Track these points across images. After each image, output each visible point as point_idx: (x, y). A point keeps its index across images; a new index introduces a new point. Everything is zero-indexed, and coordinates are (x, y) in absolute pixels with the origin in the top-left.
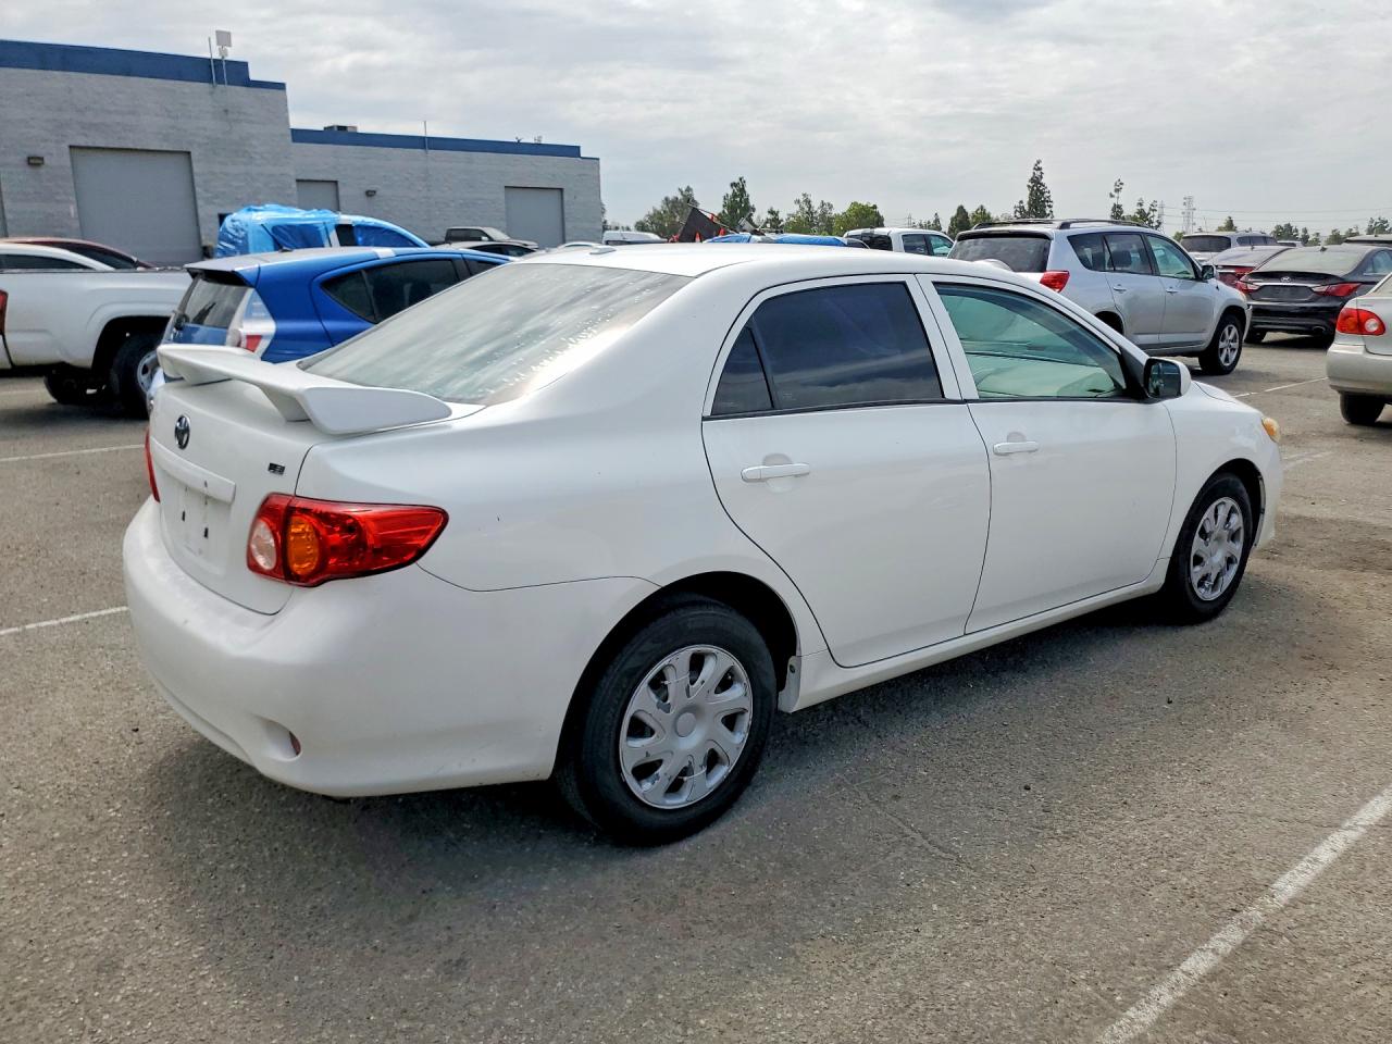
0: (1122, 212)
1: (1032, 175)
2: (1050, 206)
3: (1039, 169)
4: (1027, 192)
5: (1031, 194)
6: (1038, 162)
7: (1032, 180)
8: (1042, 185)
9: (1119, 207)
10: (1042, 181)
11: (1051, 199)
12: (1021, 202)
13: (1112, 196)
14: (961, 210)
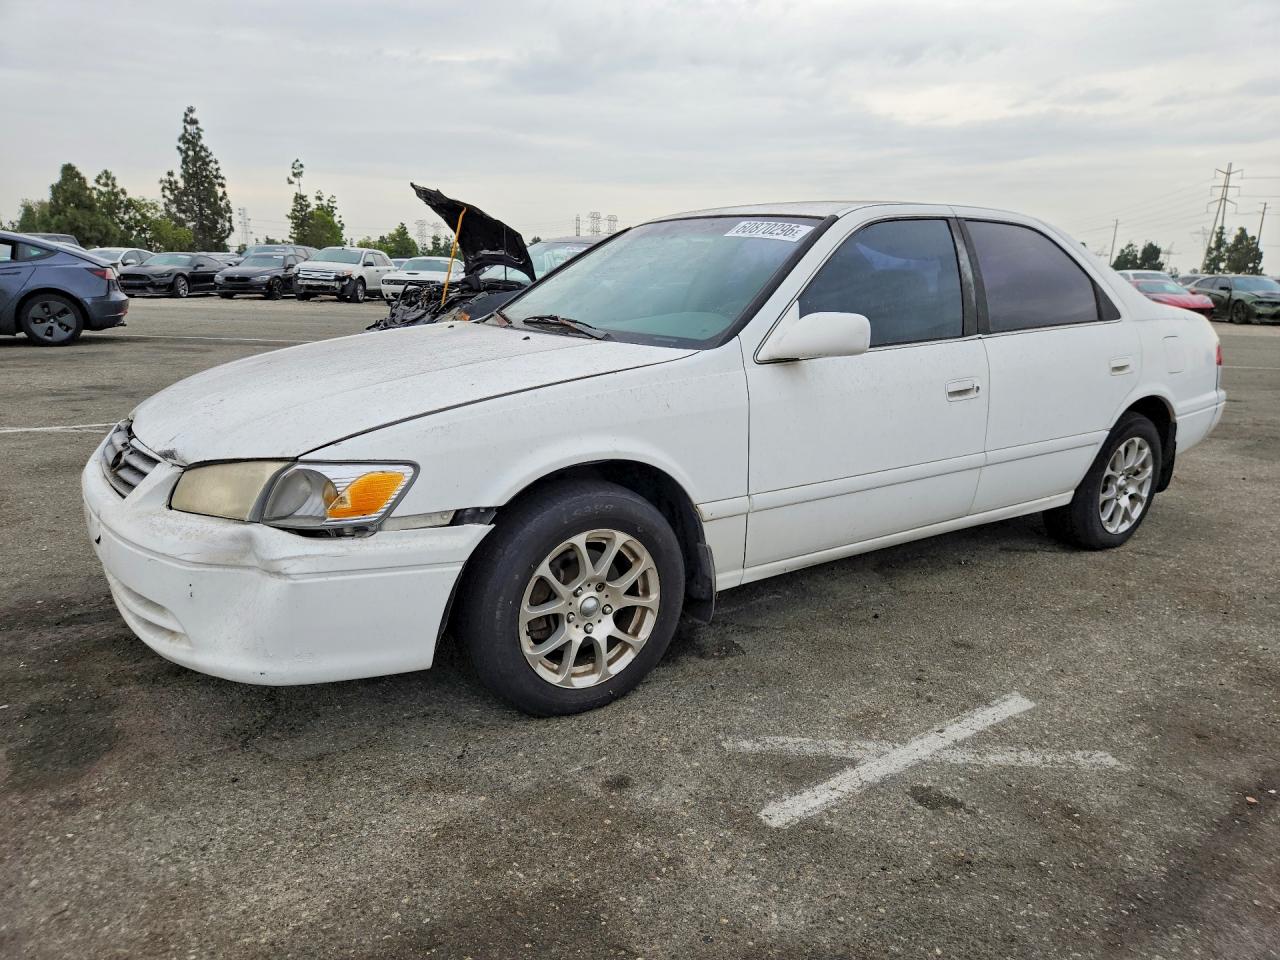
0: (308, 206)
1: (183, 131)
2: (222, 185)
3: (194, 122)
4: (179, 158)
5: (185, 161)
6: (191, 110)
7: (183, 138)
8: (202, 147)
9: (302, 197)
10: (202, 142)
11: (221, 173)
12: (170, 174)
13: (291, 182)
14: (69, 171)
